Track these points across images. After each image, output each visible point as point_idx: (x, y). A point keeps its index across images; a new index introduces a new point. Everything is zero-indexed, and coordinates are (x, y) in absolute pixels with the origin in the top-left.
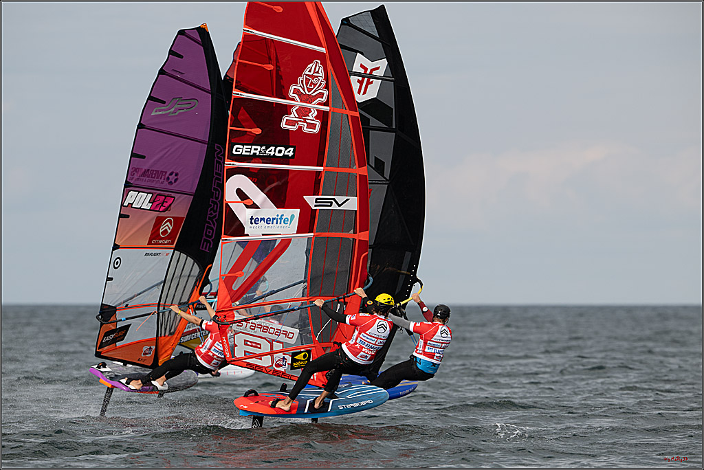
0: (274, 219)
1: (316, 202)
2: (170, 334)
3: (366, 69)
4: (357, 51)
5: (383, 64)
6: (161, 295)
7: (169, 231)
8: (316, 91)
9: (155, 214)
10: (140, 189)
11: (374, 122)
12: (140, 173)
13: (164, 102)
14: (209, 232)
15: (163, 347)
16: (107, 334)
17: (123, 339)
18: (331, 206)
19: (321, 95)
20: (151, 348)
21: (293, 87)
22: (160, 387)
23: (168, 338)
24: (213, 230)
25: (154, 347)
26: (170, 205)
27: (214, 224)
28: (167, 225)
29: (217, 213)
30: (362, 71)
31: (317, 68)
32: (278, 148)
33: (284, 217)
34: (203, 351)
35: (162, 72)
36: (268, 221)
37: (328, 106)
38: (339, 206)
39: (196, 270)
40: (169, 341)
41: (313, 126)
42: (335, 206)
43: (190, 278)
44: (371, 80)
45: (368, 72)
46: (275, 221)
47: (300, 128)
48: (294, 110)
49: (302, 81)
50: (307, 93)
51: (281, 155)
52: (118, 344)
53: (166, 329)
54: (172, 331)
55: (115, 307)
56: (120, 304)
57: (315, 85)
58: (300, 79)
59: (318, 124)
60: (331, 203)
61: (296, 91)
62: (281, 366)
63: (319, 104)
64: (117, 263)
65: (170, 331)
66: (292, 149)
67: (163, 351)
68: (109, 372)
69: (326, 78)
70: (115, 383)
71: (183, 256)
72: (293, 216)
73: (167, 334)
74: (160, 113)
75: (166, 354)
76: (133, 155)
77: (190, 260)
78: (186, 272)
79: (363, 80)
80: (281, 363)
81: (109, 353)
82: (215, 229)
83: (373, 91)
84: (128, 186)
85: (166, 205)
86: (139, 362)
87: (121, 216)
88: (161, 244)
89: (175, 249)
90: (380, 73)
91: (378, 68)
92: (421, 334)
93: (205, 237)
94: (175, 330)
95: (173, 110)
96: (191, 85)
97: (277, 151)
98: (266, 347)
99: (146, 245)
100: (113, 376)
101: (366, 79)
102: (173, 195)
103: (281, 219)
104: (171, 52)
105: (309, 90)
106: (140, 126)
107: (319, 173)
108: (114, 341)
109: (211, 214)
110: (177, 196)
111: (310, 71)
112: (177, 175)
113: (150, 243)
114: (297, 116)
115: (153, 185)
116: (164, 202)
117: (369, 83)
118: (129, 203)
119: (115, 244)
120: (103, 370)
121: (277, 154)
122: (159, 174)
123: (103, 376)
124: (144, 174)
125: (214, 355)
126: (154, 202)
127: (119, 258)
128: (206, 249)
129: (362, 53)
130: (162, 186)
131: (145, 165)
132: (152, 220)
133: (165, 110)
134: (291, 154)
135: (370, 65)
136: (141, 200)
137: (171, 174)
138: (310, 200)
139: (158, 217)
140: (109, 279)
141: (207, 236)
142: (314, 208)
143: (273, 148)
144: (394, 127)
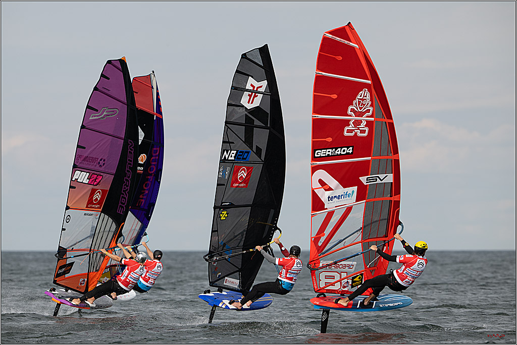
0: (342, 195)
1: (367, 180)
2: (96, 271)
3: (254, 87)
4: (249, 76)
5: (265, 83)
6: (92, 243)
7: (99, 199)
8: (365, 108)
9: (91, 186)
10: (82, 169)
11: (257, 122)
12: (82, 159)
13: (97, 111)
14: (123, 201)
15: (92, 279)
16: (61, 268)
17: (69, 273)
18: (376, 181)
19: (368, 111)
20: (84, 280)
21: (350, 107)
22: (91, 305)
23: (95, 274)
24: (125, 199)
25: (86, 280)
26: (100, 181)
27: (126, 195)
28: (98, 195)
29: (129, 187)
30: (252, 88)
31: (366, 93)
32: (343, 149)
33: (348, 193)
34: (123, 278)
35: (96, 89)
36: (339, 197)
37: (373, 117)
38: (381, 180)
39: (114, 226)
40: (95, 275)
41: (363, 132)
42: (379, 181)
43: (110, 233)
44: (257, 94)
45: (255, 89)
46: (343, 197)
47: (356, 133)
48: (351, 123)
49: (356, 103)
50: (359, 110)
51: (345, 153)
52: (67, 276)
53: (94, 267)
54: (98, 268)
55: (66, 249)
56: (69, 247)
57: (364, 105)
58: (354, 102)
59: (367, 129)
60: (376, 179)
61: (352, 110)
62: (345, 287)
63: (367, 117)
64: (68, 219)
65: (96, 268)
66: (351, 148)
67: (92, 283)
68: (58, 294)
69: (371, 100)
70: (63, 301)
71: (106, 217)
72: (353, 192)
73: (94, 271)
74: (95, 118)
75: (93, 285)
76: (78, 146)
77: (110, 220)
78: (107, 229)
79: (252, 94)
80: (346, 285)
81: (61, 282)
82: (127, 198)
83: (257, 102)
84: (75, 167)
85: (98, 181)
86: (78, 289)
87: (71, 187)
88: (93, 208)
89: (102, 212)
90: (262, 90)
91: (261, 87)
92: (283, 266)
93: (120, 204)
94: (99, 268)
95: (103, 115)
96: (115, 99)
97: (342, 151)
98: (337, 278)
99: (85, 208)
100: (61, 296)
101: (254, 94)
102: (102, 174)
103: (346, 194)
104: (102, 75)
105: (361, 108)
106: (83, 127)
107: (368, 161)
108: (64, 273)
109: (125, 188)
110: (104, 175)
111: (361, 96)
112: (104, 161)
113: (87, 207)
114: (353, 126)
115: (90, 167)
116: (96, 179)
117: (255, 96)
118: (76, 179)
119: (67, 206)
120: (53, 292)
121: (342, 153)
122: (93, 160)
123: (54, 296)
124: (84, 160)
125: (130, 281)
126: (90, 178)
127: (69, 216)
128: (121, 212)
129: (252, 77)
130: (96, 168)
131: (86, 153)
132: (89, 191)
133: (98, 116)
134: (351, 151)
135: (256, 84)
136: (83, 177)
137: (101, 160)
138: (363, 179)
139: (92, 189)
140: (64, 229)
141: (122, 203)
142: (365, 184)
143: (339, 149)
144: (269, 126)
